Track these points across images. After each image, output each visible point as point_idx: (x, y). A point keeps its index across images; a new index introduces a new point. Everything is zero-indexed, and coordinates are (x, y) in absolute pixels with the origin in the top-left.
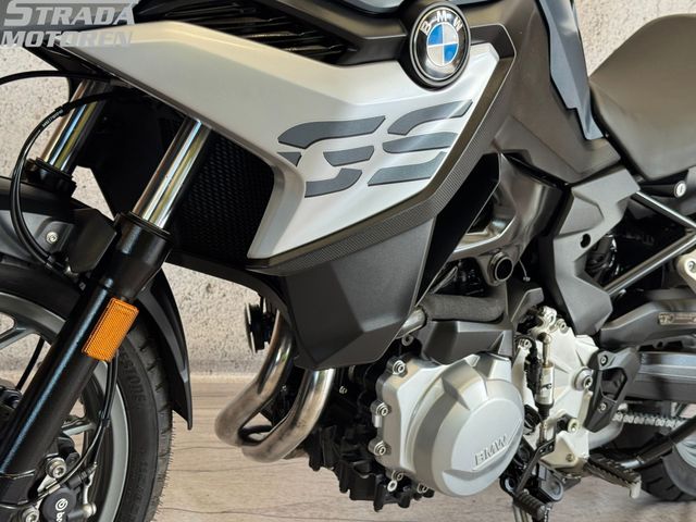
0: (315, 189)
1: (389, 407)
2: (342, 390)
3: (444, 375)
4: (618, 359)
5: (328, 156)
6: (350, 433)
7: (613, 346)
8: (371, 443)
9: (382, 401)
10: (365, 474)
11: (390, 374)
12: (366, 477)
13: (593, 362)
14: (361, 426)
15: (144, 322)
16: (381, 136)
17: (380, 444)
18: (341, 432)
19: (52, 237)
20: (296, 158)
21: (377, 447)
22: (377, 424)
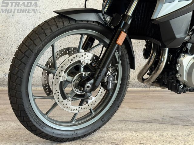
1: (181, 65)
2: (169, 63)
6: (171, 73)
8: (176, 75)
9: (179, 63)
10: (175, 83)
11: (181, 57)
12: (175, 84)
14: (173, 71)
17: (179, 74)
18: (168, 73)
19: (109, 20)
22: (178, 70)
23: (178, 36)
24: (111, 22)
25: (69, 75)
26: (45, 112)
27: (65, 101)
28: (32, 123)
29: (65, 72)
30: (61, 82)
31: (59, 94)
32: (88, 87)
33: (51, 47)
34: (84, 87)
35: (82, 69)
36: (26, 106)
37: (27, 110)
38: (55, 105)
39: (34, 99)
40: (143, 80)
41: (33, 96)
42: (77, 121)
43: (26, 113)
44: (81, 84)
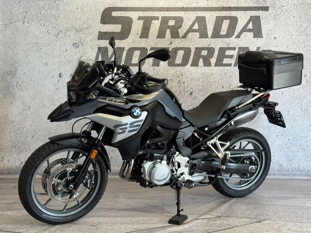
0: (119, 133)
1: (143, 168)
3: (153, 163)
4: (195, 162)
5: (120, 129)
6: (138, 174)
7: (194, 159)
8: (141, 175)
11: (144, 163)
12: (143, 182)
13: (188, 162)
15: (99, 152)
16: (128, 126)
19: (86, 141)
20: (116, 129)
21: (143, 176)
22: (142, 172)
23: (131, 153)
24: (87, 144)
25: (58, 179)
26: (43, 204)
27: (56, 197)
28: (34, 211)
29: (56, 178)
30: (54, 184)
31: (52, 192)
32: (71, 187)
33: (47, 161)
34: (68, 188)
35: (68, 175)
36: (29, 200)
37: (30, 203)
38: (50, 200)
39: (35, 196)
40: (124, 176)
41: (34, 193)
42: (68, 209)
43: (29, 205)
44: (67, 185)
